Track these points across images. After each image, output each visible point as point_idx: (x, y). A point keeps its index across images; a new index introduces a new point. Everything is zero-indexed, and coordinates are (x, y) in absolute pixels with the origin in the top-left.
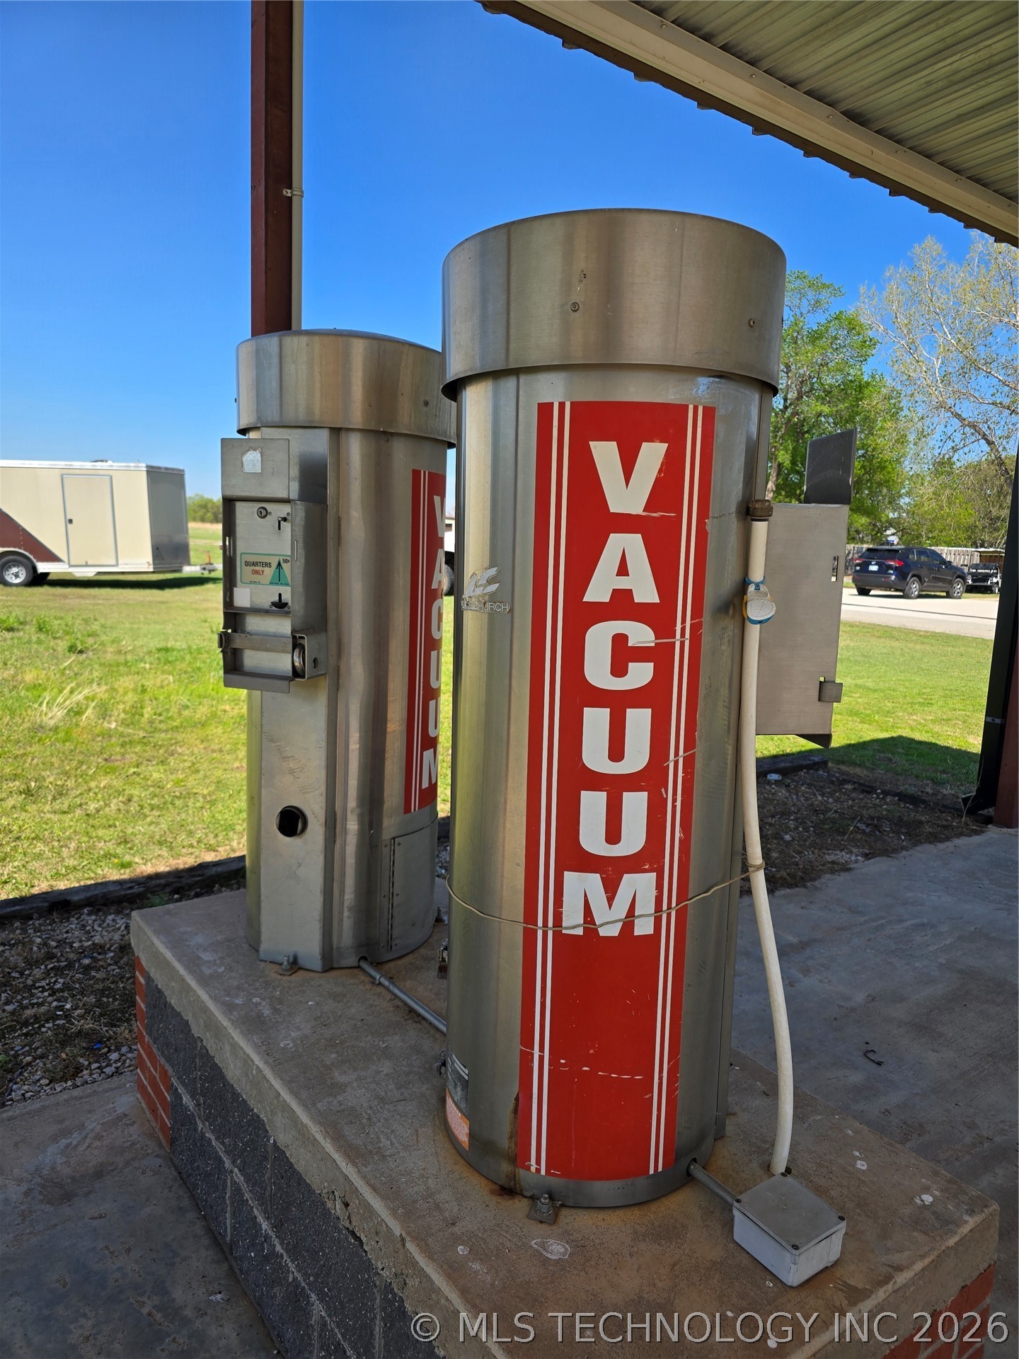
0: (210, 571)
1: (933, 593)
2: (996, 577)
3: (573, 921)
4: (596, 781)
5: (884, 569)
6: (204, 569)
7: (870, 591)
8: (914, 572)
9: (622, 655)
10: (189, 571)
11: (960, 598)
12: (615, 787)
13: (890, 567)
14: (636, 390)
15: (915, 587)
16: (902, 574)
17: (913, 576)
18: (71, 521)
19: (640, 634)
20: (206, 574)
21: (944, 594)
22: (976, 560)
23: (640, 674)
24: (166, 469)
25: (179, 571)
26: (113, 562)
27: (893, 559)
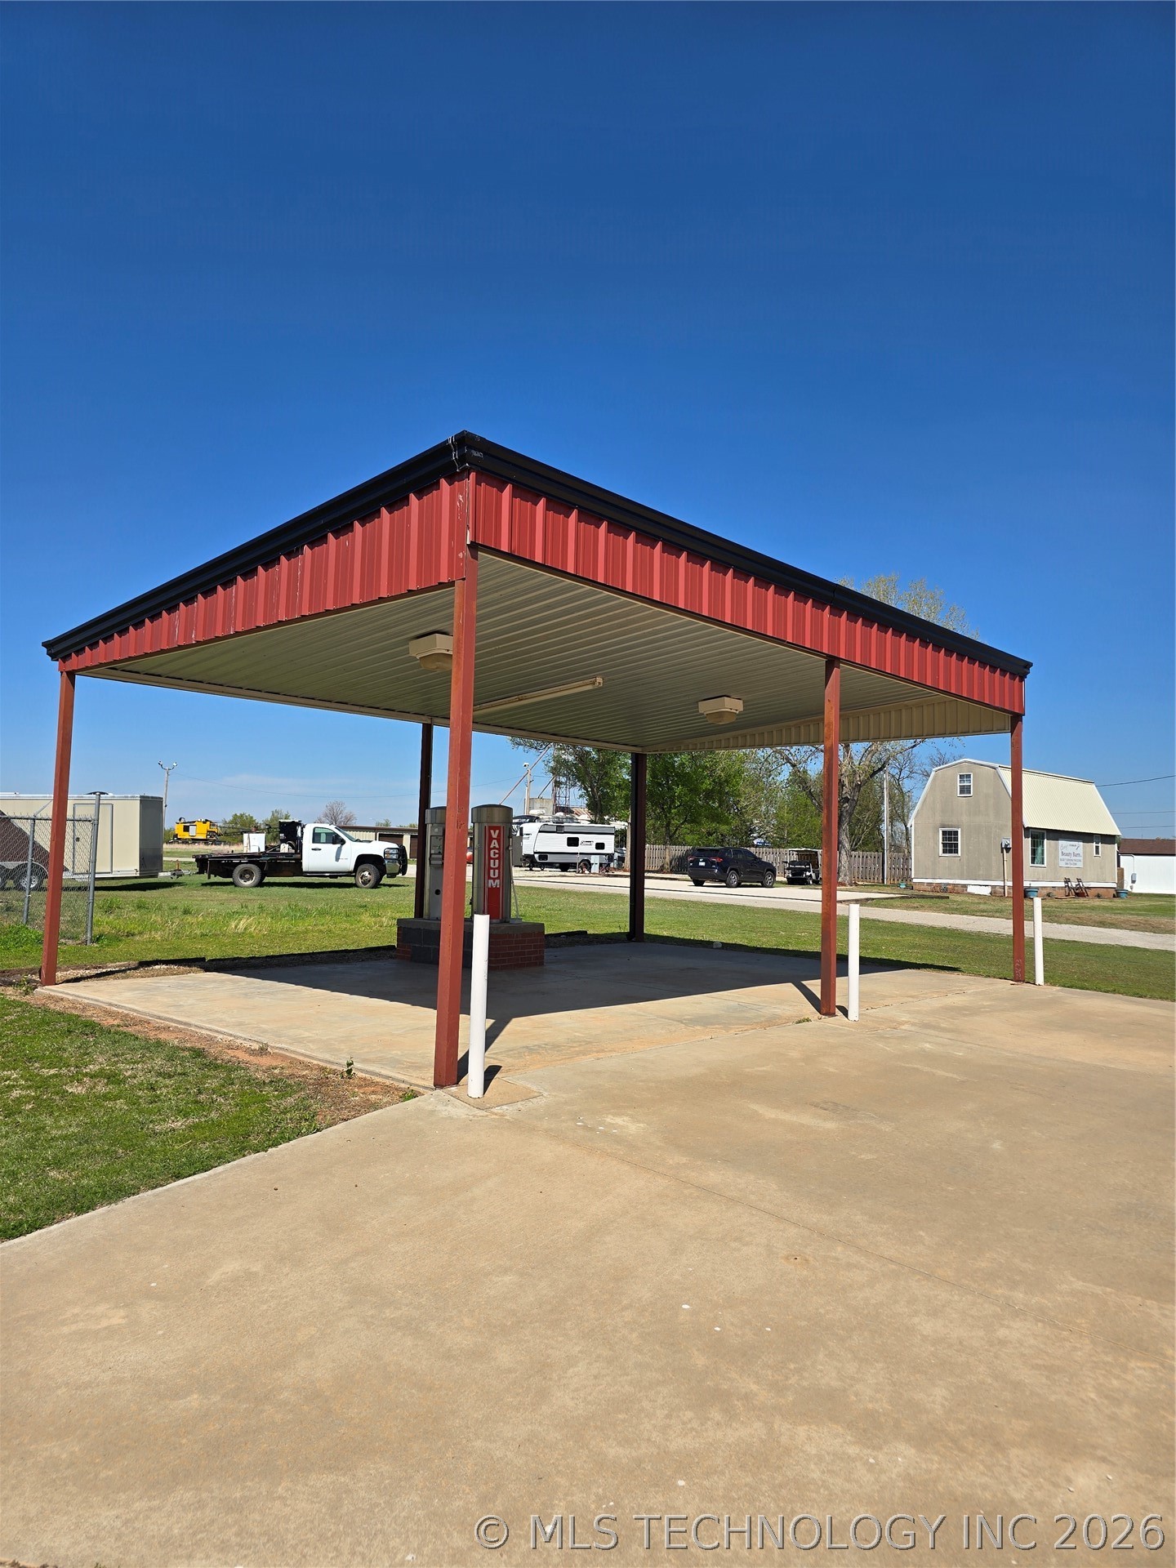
0: (178, 876)
1: (748, 884)
2: (810, 871)
3: (490, 885)
4: (492, 868)
5: (709, 864)
6: (174, 874)
7: (704, 882)
8: (733, 867)
9: (495, 853)
10: (164, 876)
11: (772, 887)
12: (494, 869)
13: (713, 863)
14: (495, 825)
15: (734, 878)
16: (723, 869)
17: (731, 870)
18: (78, 839)
19: (497, 851)
20: (175, 879)
21: (760, 884)
22: (795, 857)
23: (497, 856)
24: (152, 797)
25: (156, 876)
26: (109, 871)
27: (714, 857)
